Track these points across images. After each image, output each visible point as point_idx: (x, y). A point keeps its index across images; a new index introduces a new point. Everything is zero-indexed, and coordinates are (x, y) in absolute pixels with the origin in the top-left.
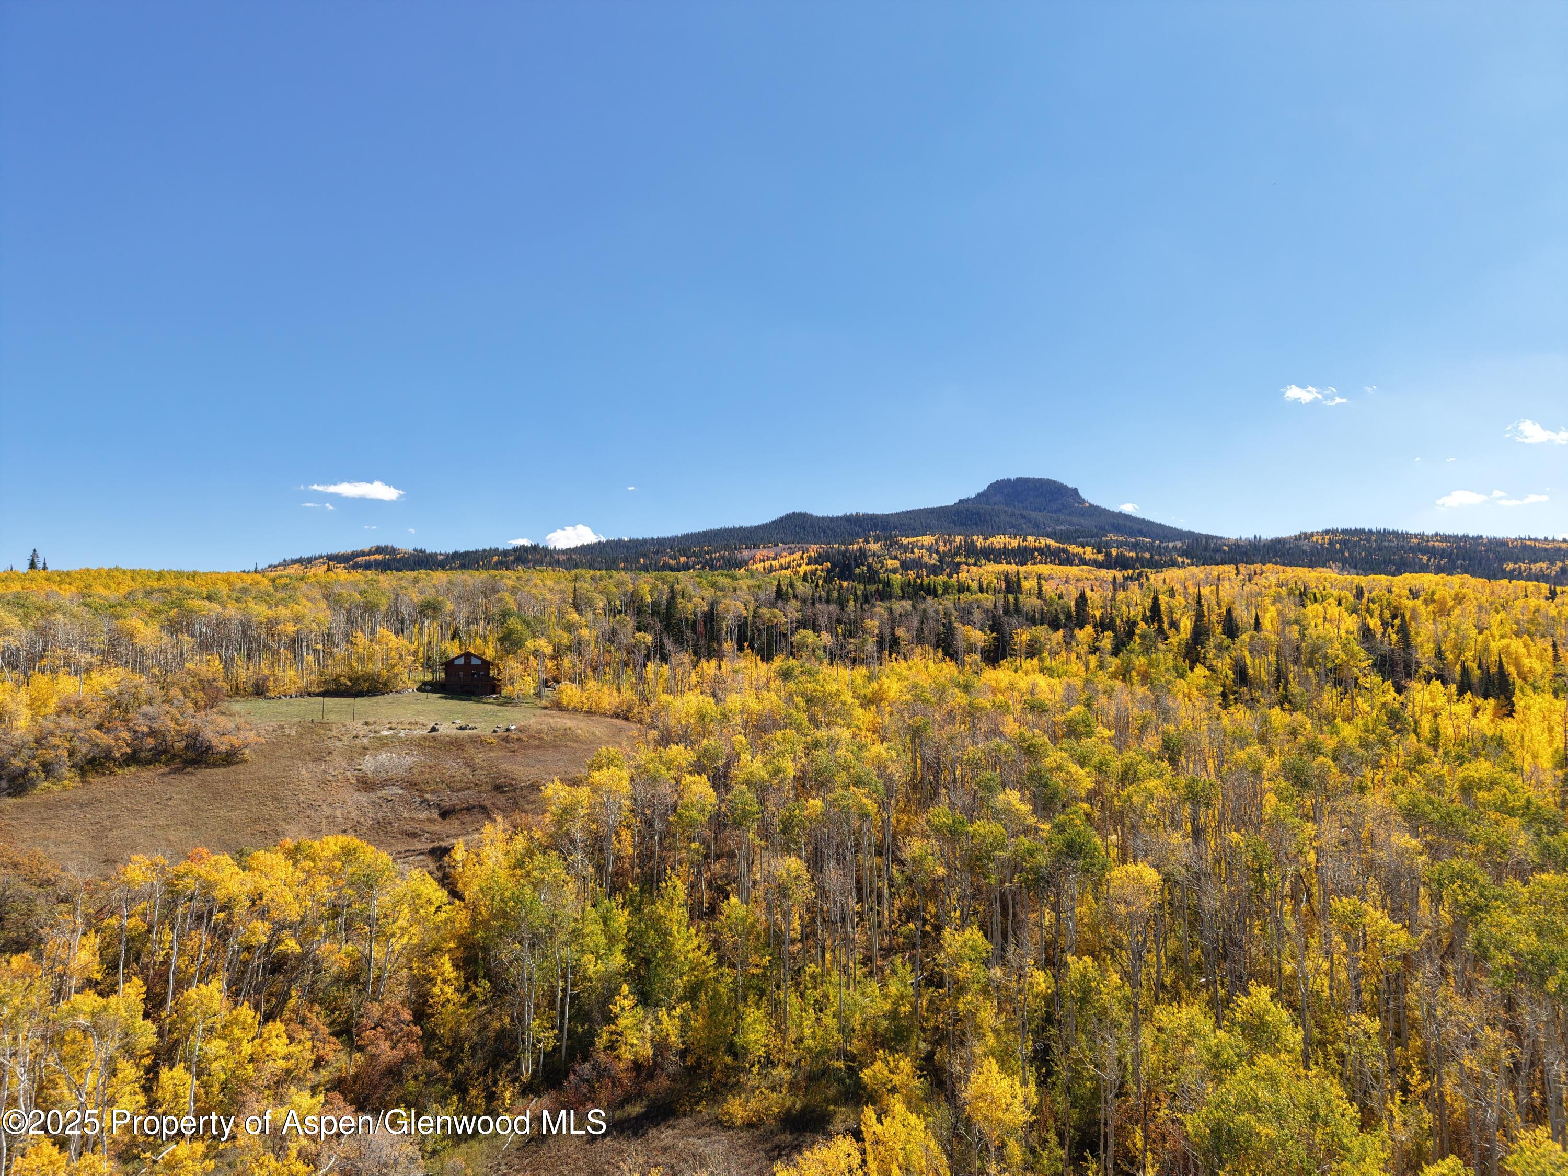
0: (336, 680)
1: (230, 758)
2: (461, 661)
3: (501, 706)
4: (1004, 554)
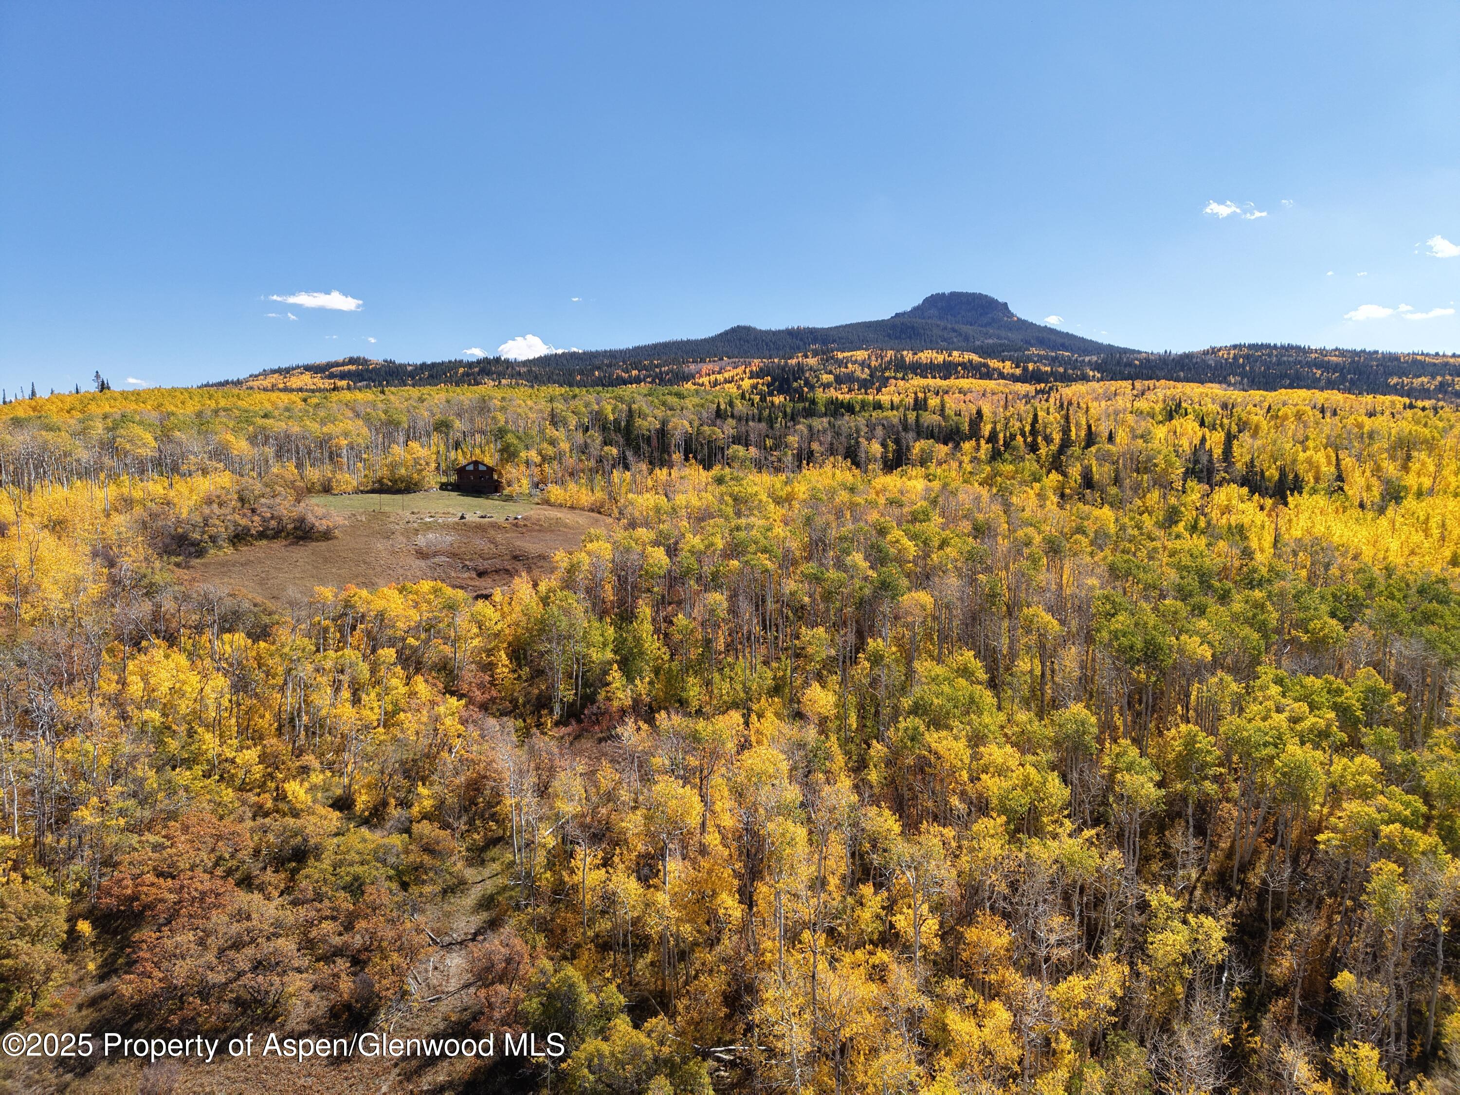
0: (380, 481)
1: (326, 536)
2: (471, 468)
3: (505, 502)
4: (930, 368)
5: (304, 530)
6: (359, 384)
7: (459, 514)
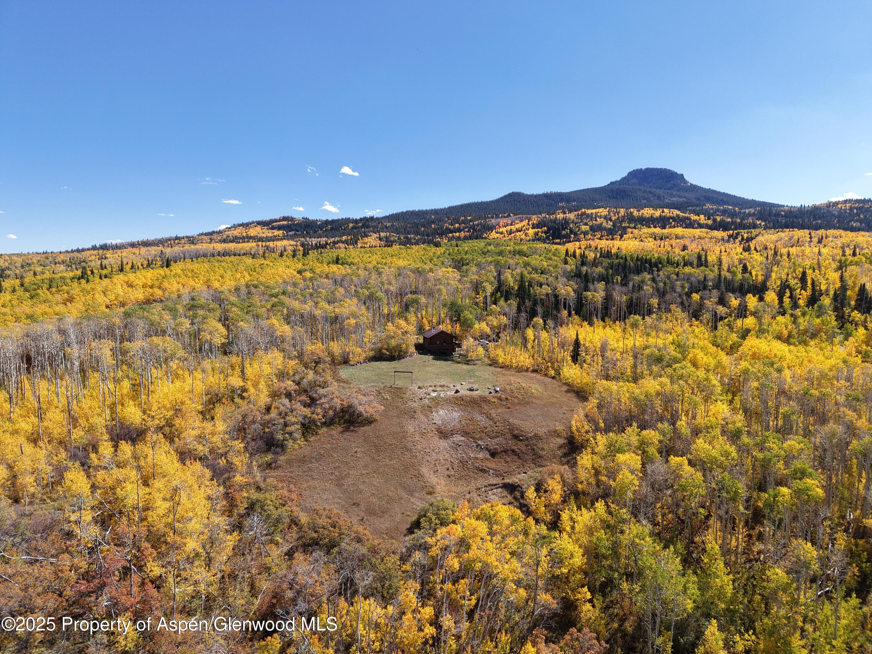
1: (369, 419)
3: (468, 364)
4: (651, 221)
5: (352, 415)
6: (290, 233)
7: (452, 386)
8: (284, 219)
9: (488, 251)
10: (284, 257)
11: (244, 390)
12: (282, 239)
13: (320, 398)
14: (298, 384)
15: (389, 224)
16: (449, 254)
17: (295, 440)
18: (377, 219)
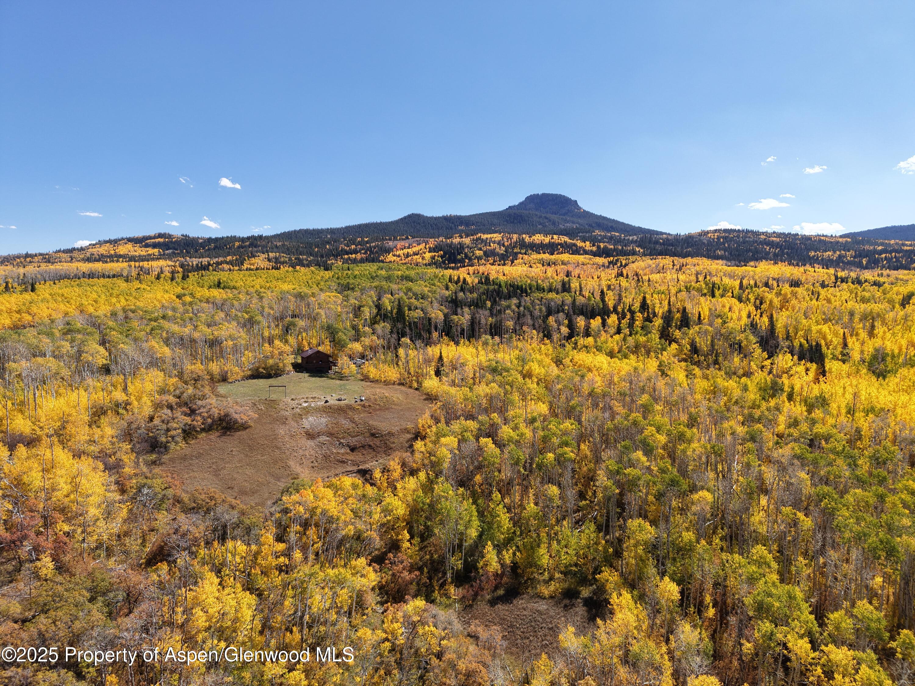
1: (245, 426)
3: (341, 380)
4: (541, 247)
5: (228, 423)
6: (167, 252)
7: (322, 398)
8: (160, 236)
9: (377, 276)
10: (162, 279)
11: (128, 403)
12: (158, 259)
13: (199, 409)
14: (179, 397)
15: (279, 244)
16: (338, 278)
17: (177, 443)
18: (267, 238)
